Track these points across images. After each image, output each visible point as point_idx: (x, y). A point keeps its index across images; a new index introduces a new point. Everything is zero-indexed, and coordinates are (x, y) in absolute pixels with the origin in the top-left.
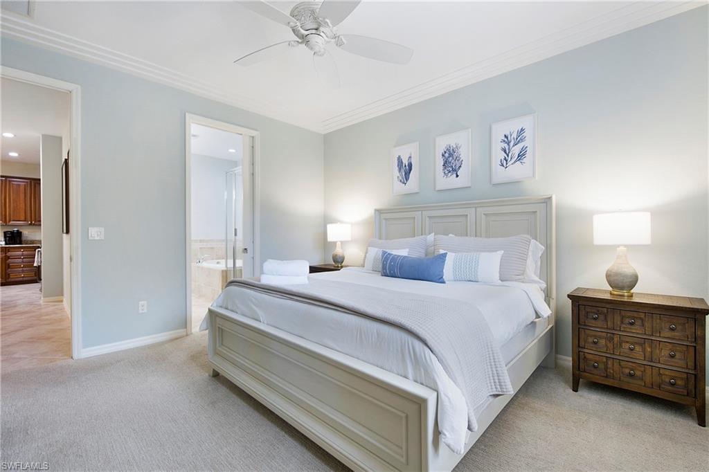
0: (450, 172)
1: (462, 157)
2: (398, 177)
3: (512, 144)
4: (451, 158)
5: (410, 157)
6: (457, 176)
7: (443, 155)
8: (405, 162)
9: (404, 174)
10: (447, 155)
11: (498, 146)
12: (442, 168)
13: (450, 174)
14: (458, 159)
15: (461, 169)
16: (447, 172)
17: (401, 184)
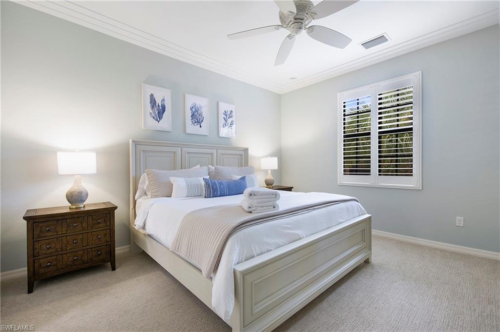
0: (196, 122)
1: (204, 115)
2: (151, 113)
3: (228, 117)
4: (196, 113)
5: (163, 100)
6: (201, 127)
7: (191, 109)
8: (159, 102)
9: (157, 112)
10: (194, 110)
11: (222, 116)
12: (190, 118)
13: (196, 124)
14: (200, 115)
15: (203, 122)
16: (194, 122)
17: (154, 120)
